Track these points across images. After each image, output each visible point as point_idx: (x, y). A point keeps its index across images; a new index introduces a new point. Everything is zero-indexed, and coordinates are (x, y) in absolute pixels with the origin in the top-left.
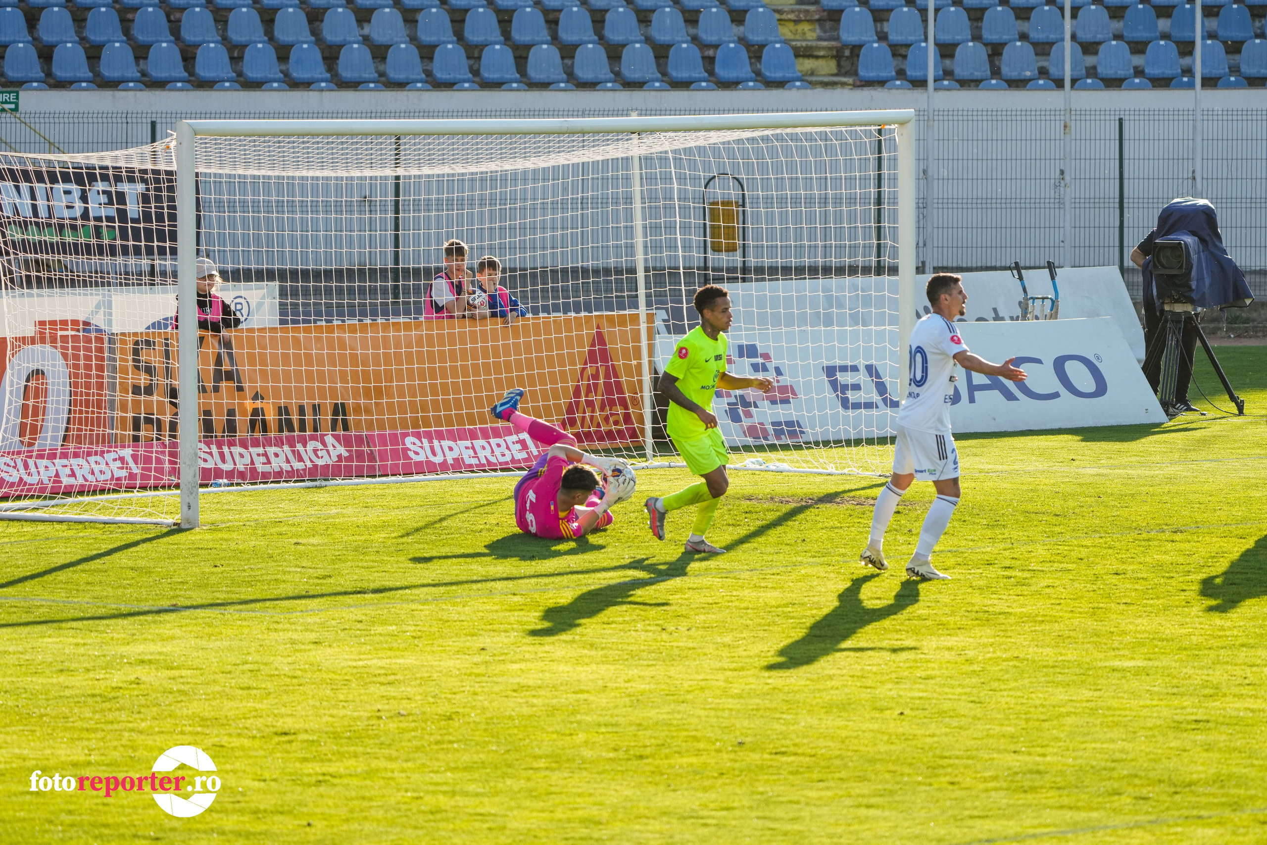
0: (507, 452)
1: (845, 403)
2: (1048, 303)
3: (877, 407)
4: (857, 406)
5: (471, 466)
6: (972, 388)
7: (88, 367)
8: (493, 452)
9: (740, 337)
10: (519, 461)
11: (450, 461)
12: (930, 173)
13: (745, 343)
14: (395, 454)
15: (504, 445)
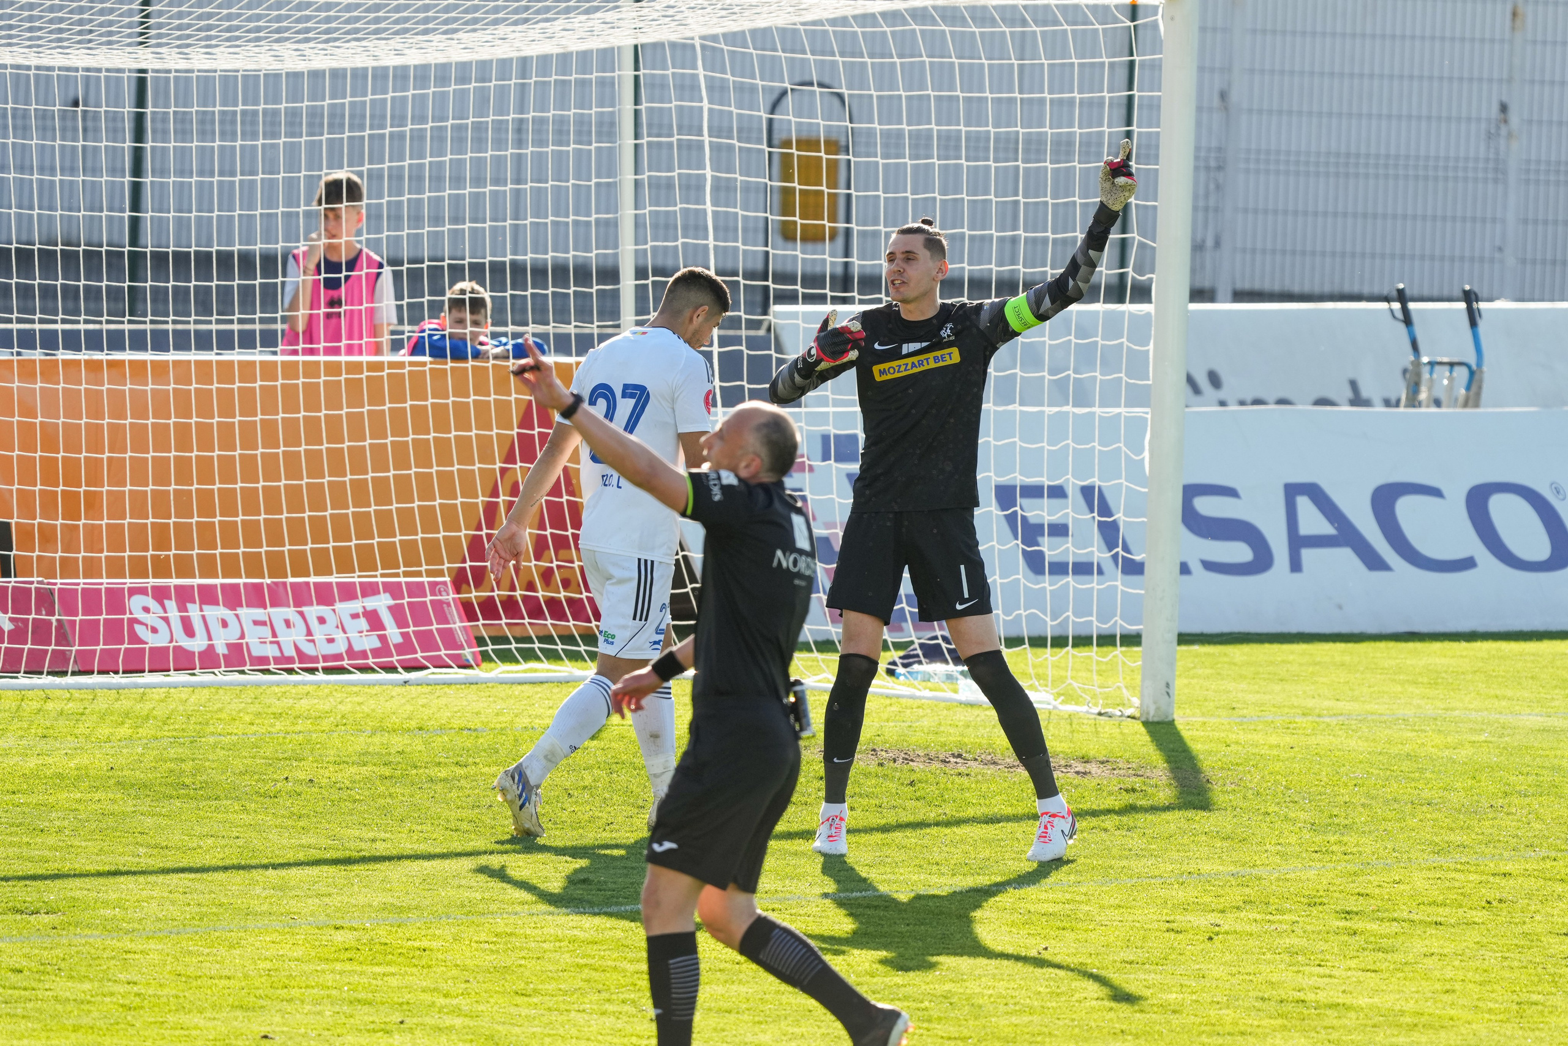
0: (339, 636)
1: (1035, 563)
2: (1461, 373)
3: (1100, 572)
4: (1059, 569)
5: (264, 660)
6: (1297, 542)
8: (309, 633)
9: (823, 418)
10: (364, 654)
11: (221, 649)
12: (1234, 97)
13: (833, 431)
14: (115, 631)
15: (333, 621)
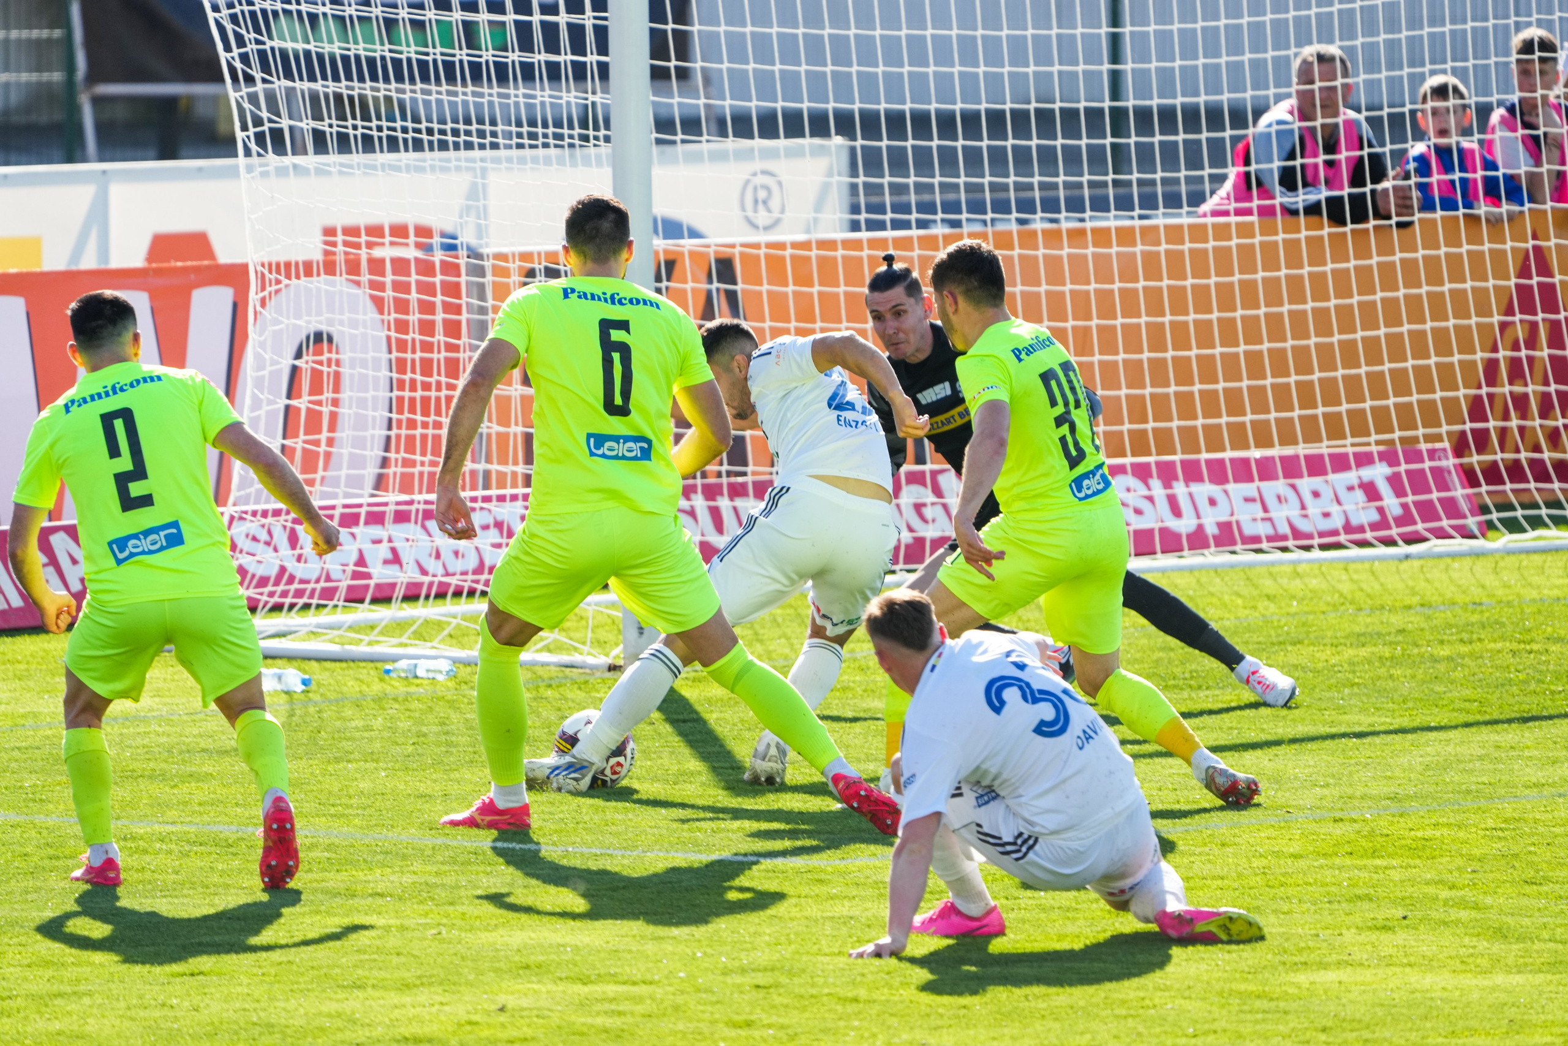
0: (1334, 509)
5: (1256, 539)
7: (427, 328)
8: (1303, 507)
10: (1361, 529)
11: (1211, 530)
15: (1327, 494)
